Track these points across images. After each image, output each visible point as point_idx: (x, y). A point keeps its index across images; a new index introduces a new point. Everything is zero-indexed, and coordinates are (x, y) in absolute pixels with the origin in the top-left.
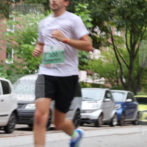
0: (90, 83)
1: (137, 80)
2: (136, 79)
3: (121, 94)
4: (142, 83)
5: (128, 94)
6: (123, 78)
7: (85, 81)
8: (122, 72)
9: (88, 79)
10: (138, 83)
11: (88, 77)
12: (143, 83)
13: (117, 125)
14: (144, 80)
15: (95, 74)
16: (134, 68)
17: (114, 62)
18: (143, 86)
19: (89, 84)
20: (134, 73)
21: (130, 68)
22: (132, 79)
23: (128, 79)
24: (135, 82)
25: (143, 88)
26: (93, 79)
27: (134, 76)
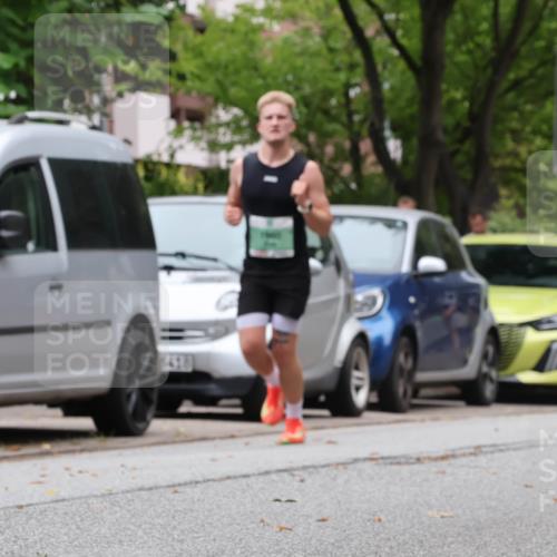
0: (191, 169)
1: (468, 146)
2: (461, 141)
3: (380, 227)
4: (497, 163)
5: (423, 226)
6: (388, 133)
7: (165, 158)
8: (376, 101)
9: (181, 147)
10: (480, 160)
11: (178, 132)
12: (508, 162)
13: (370, 407)
14: (510, 144)
15: (223, 115)
16: (450, 70)
17: (326, 35)
18: (507, 183)
19: (187, 175)
20: (452, 103)
21: (427, 68)
22: (441, 136)
23: (415, 142)
24: (460, 158)
25: (503, 192)
26: (214, 147)
27: (449, 121)
